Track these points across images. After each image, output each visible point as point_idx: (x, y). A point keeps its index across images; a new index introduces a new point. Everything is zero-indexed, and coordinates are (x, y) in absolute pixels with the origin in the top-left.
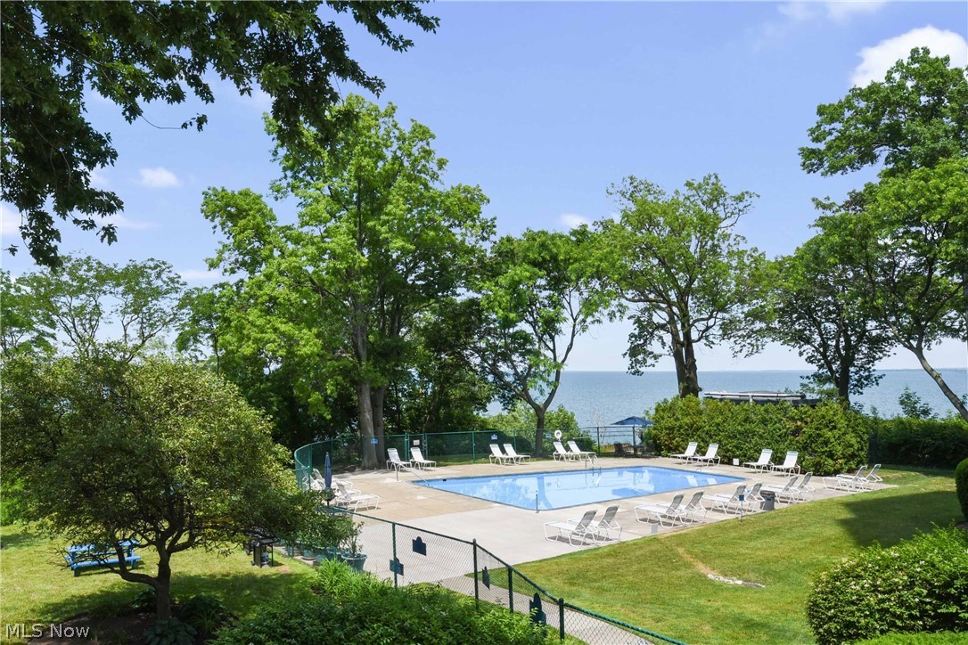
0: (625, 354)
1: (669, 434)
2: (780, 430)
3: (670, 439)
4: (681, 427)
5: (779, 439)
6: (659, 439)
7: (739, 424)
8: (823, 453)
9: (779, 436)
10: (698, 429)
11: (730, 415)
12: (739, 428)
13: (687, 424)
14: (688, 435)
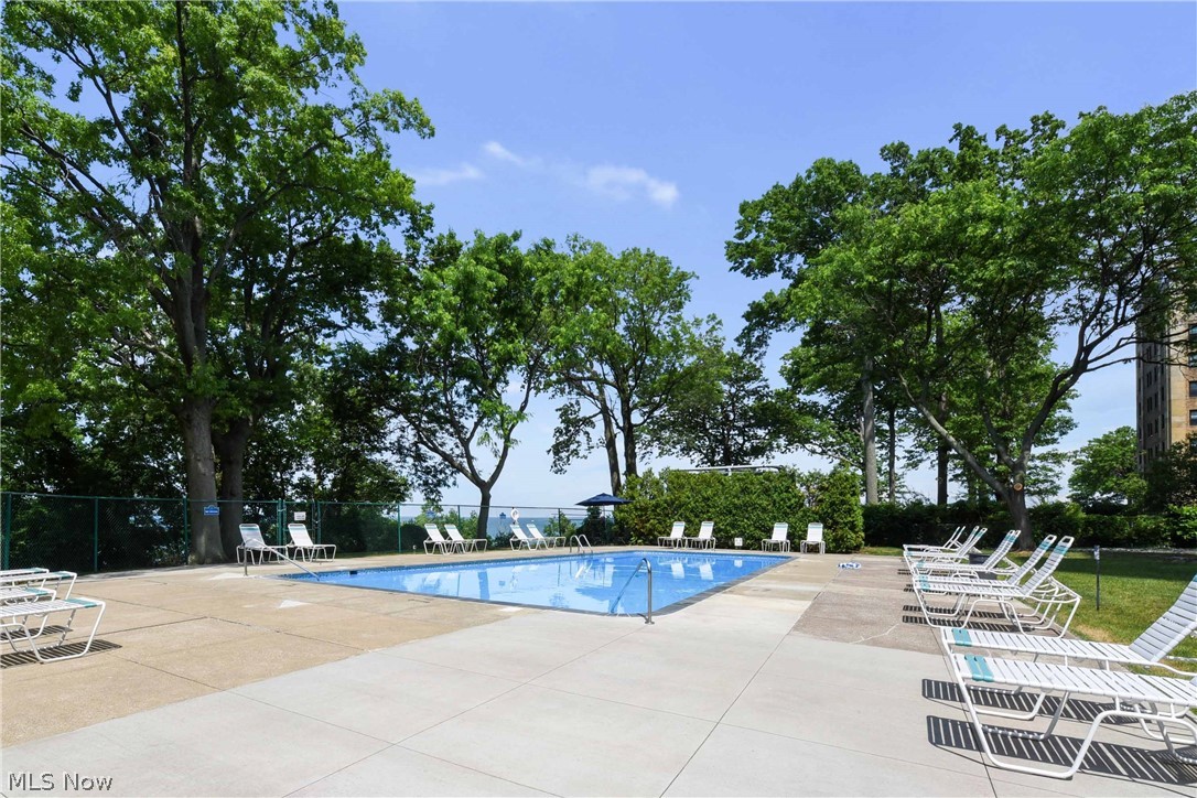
0: (549, 451)
1: (642, 516)
2: (789, 500)
3: (642, 522)
4: (657, 506)
5: (788, 510)
6: (627, 523)
7: (736, 496)
8: (846, 524)
9: (789, 507)
10: (680, 506)
11: (721, 487)
12: (736, 501)
13: (666, 502)
14: (667, 515)
